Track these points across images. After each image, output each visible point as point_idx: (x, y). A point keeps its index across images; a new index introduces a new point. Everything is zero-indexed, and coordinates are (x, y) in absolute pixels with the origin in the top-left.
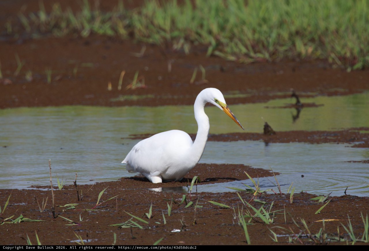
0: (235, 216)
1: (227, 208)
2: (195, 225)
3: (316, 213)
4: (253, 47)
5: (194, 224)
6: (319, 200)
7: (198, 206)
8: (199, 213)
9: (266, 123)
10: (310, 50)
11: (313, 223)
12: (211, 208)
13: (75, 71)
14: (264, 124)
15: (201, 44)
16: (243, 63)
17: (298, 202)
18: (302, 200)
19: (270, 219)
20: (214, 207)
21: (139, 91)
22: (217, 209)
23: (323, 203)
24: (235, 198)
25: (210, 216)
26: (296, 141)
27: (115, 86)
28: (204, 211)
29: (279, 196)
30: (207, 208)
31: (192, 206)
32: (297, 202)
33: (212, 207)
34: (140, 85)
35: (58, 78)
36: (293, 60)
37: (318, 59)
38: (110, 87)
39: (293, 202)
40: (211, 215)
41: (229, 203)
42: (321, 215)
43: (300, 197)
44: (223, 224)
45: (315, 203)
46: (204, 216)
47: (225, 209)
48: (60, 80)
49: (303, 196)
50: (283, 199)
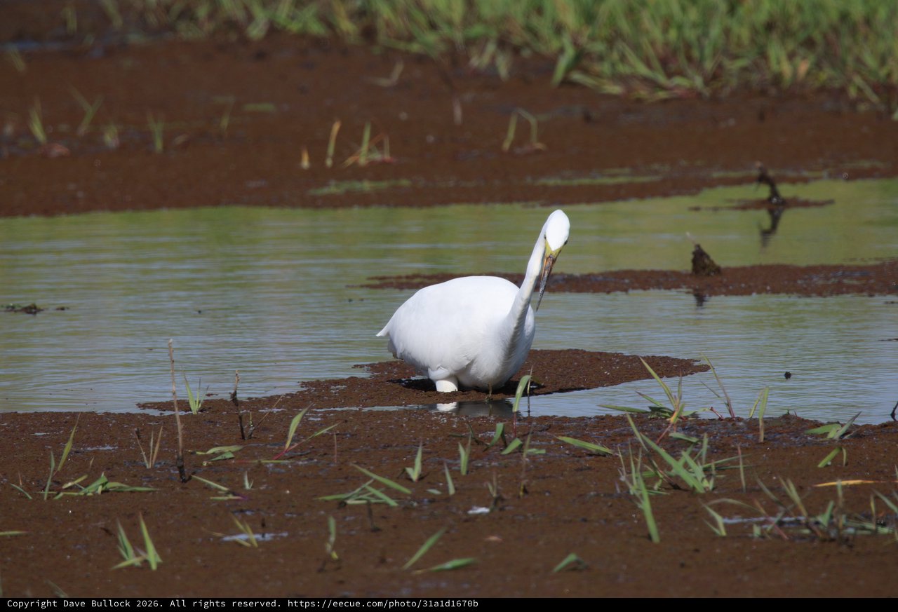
0: (623, 475)
1: (605, 455)
2: (523, 496)
3: (821, 465)
4: (664, 62)
5: (521, 493)
6: (828, 433)
7: (533, 450)
8: (537, 467)
9: (698, 246)
10: (804, 67)
11: (809, 489)
12: (565, 455)
13: (225, 122)
14: (693, 249)
15: (537, 55)
16: (639, 101)
17: (778, 439)
18: (788, 433)
19: (705, 481)
20: (573, 453)
21: (375, 171)
22: (580, 457)
23: (839, 441)
24: (624, 430)
25: (562, 475)
26: (767, 292)
27: (317, 158)
28: (549, 463)
29: (730, 425)
30: (557, 455)
31: (520, 448)
32: (774, 440)
33: (567, 452)
34: (377, 156)
35: (180, 140)
36: (763, 92)
37: (822, 89)
38: (305, 163)
39: (765, 439)
40: (566, 473)
41: (610, 442)
42: (832, 470)
43: (781, 426)
44: (592, 493)
45: (818, 440)
46: (547, 475)
47: (601, 457)
48: (185, 146)
49: (788, 423)
50: (739, 433)
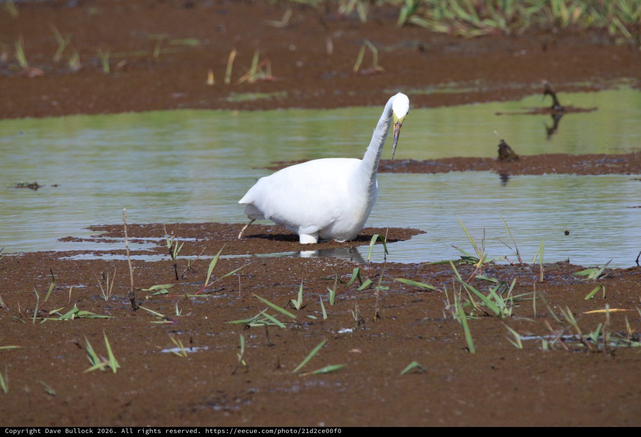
0: (447, 305)
1: (431, 290)
2: (377, 320)
3: (587, 298)
5: (375, 318)
6: (589, 275)
7: (381, 287)
8: (384, 299)
9: (503, 141)
11: (580, 315)
12: (402, 291)
13: (157, 53)
14: (499, 143)
17: (554, 279)
18: (561, 275)
19: (506, 309)
20: (408, 289)
21: (262, 86)
22: (413, 292)
23: (596, 281)
24: (444, 273)
25: (403, 305)
27: (219, 77)
28: (392, 296)
29: (520, 268)
30: (397, 290)
31: (370, 287)
33: (404, 289)
34: (263, 76)
35: (121, 64)
38: (211, 81)
39: (544, 279)
40: (405, 304)
41: (436, 281)
42: (595, 302)
43: (557, 270)
44: (426, 318)
45: (582, 280)
46: (392, 305)
47: (428, 293)
48: (125, 68)
49: (562, 268)
50: (527, 274)
